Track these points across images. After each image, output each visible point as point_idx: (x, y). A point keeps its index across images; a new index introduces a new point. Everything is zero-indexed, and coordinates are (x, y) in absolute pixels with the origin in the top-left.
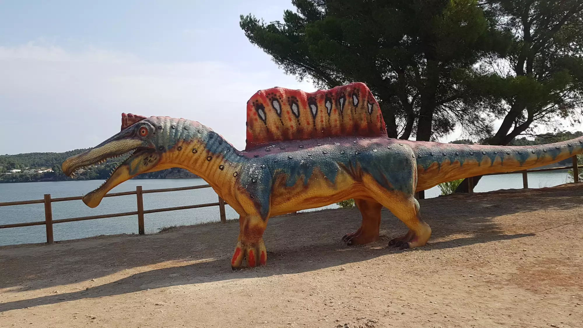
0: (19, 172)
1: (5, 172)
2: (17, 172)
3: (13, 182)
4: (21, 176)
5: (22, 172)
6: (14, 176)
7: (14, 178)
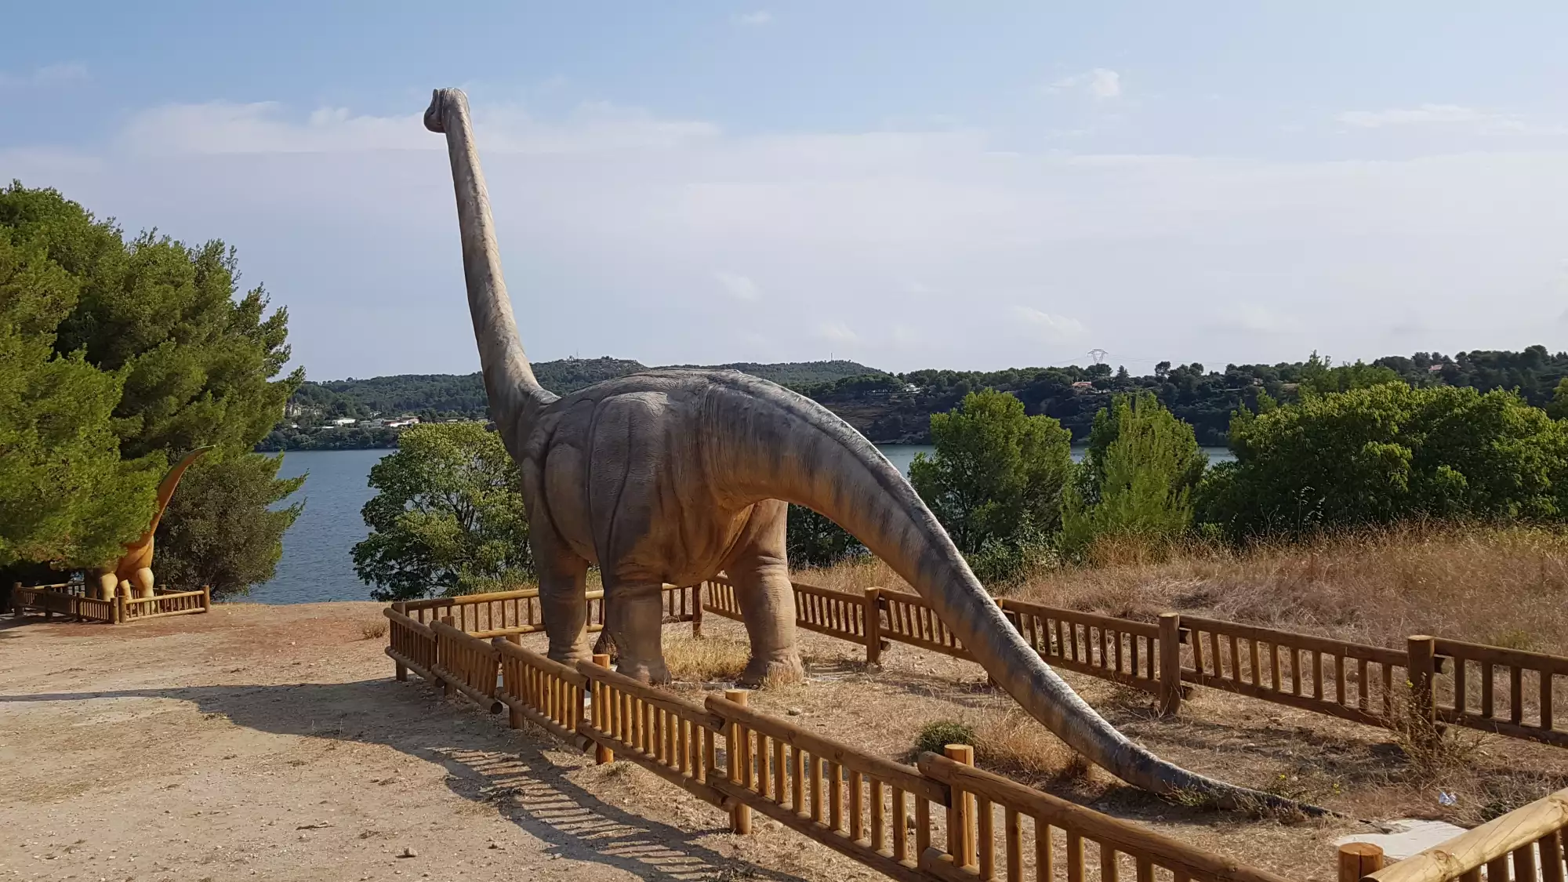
0: (349, 425)
1: (321, 425)
2: (344, 425)
3: (335, 449)
4: (353, 435)
5: (356, 425)
6: (338, 434)
7: (337, 439)
